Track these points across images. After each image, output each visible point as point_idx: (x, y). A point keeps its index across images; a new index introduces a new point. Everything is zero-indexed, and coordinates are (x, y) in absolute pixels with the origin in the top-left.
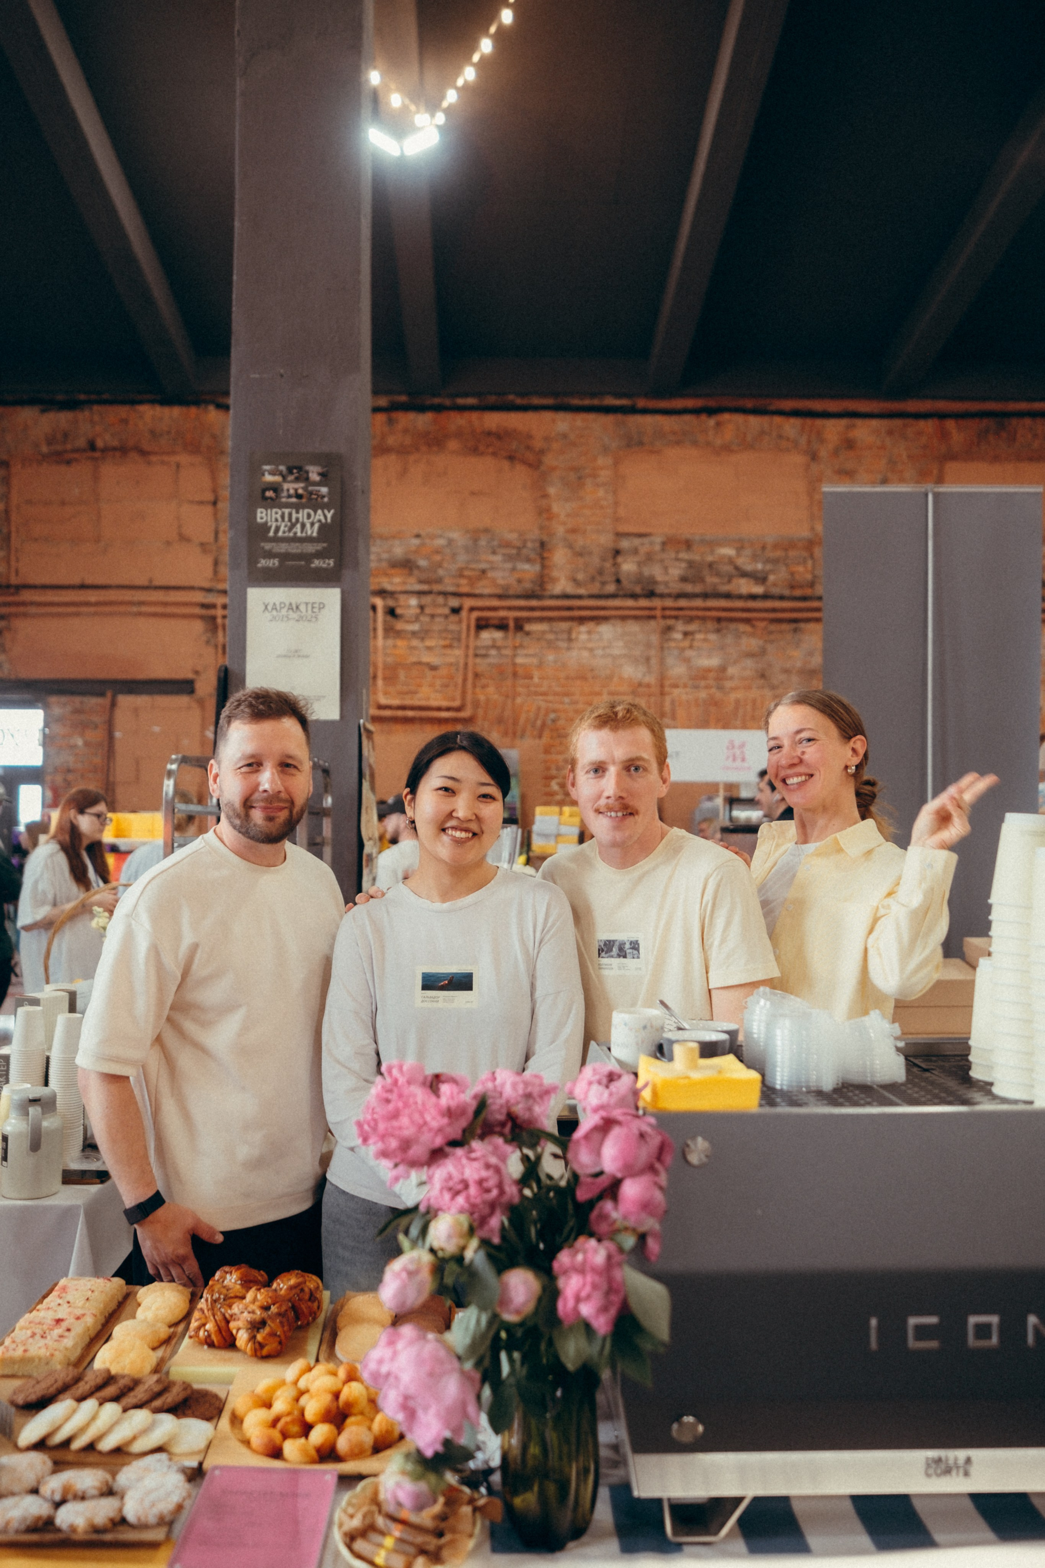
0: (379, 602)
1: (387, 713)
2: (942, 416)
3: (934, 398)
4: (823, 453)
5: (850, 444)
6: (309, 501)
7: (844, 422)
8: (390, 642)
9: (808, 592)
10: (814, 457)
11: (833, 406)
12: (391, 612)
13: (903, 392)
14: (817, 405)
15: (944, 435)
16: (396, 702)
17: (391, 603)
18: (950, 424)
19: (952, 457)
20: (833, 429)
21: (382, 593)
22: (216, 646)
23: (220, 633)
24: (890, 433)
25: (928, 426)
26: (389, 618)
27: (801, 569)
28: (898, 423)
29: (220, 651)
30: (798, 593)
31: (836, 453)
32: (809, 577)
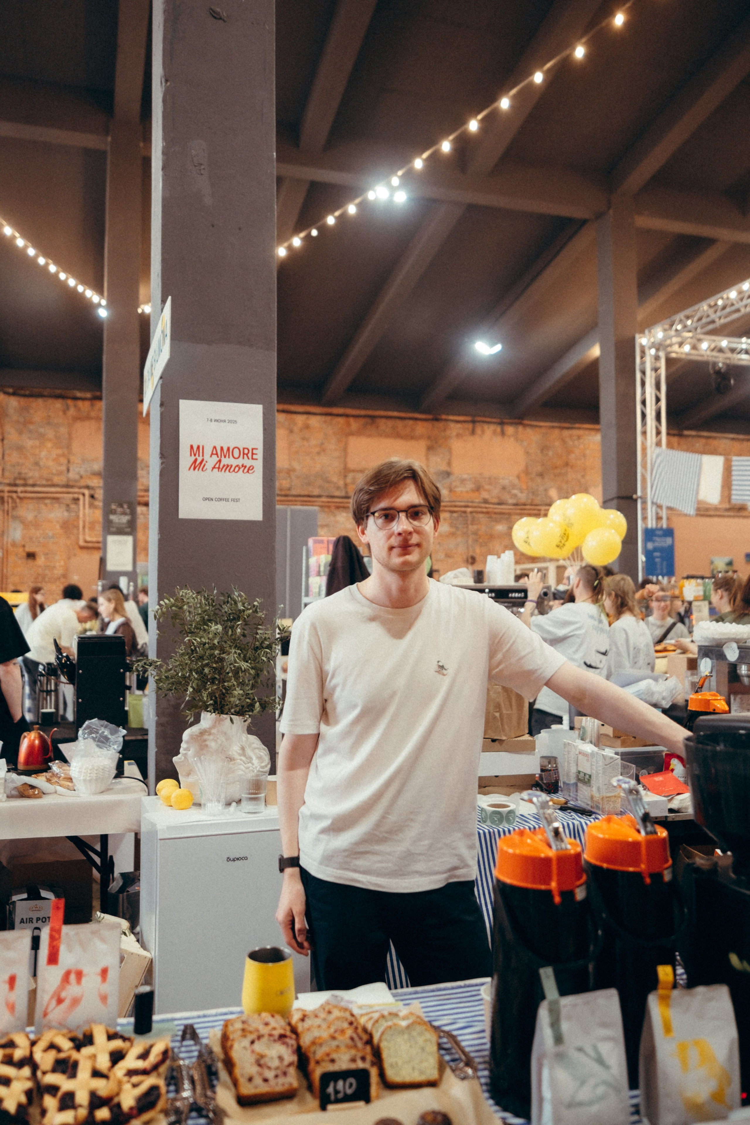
0: (87, 492)
1: (90, 545)
2: (347, 416)
3: (345, 407)
4: (296, 429)
5: (307, 427)
6: (124, 513)
7: (305, 417)
8: (91, 511)
9: (288, 492)
10: (291, 431)
11: (301, 409)
12: (92, 497)
13: (331, 404)
14: (293, 408)
15: (349, 425)
16: (94, 539)
17: (92, 492)
18: (351, 420)
19: (351, 434)
20: (300, 420)
21: (88, 487)
22: (4, 510)
23: (6, 505)
24: (325, 422)
25: (341, 420)
26: (92, 500)
27: (284, 482)
28: (328, 418)
29: (6, 512)
30: (283, 493)
31: (301, 430)
32: (288, 486)
